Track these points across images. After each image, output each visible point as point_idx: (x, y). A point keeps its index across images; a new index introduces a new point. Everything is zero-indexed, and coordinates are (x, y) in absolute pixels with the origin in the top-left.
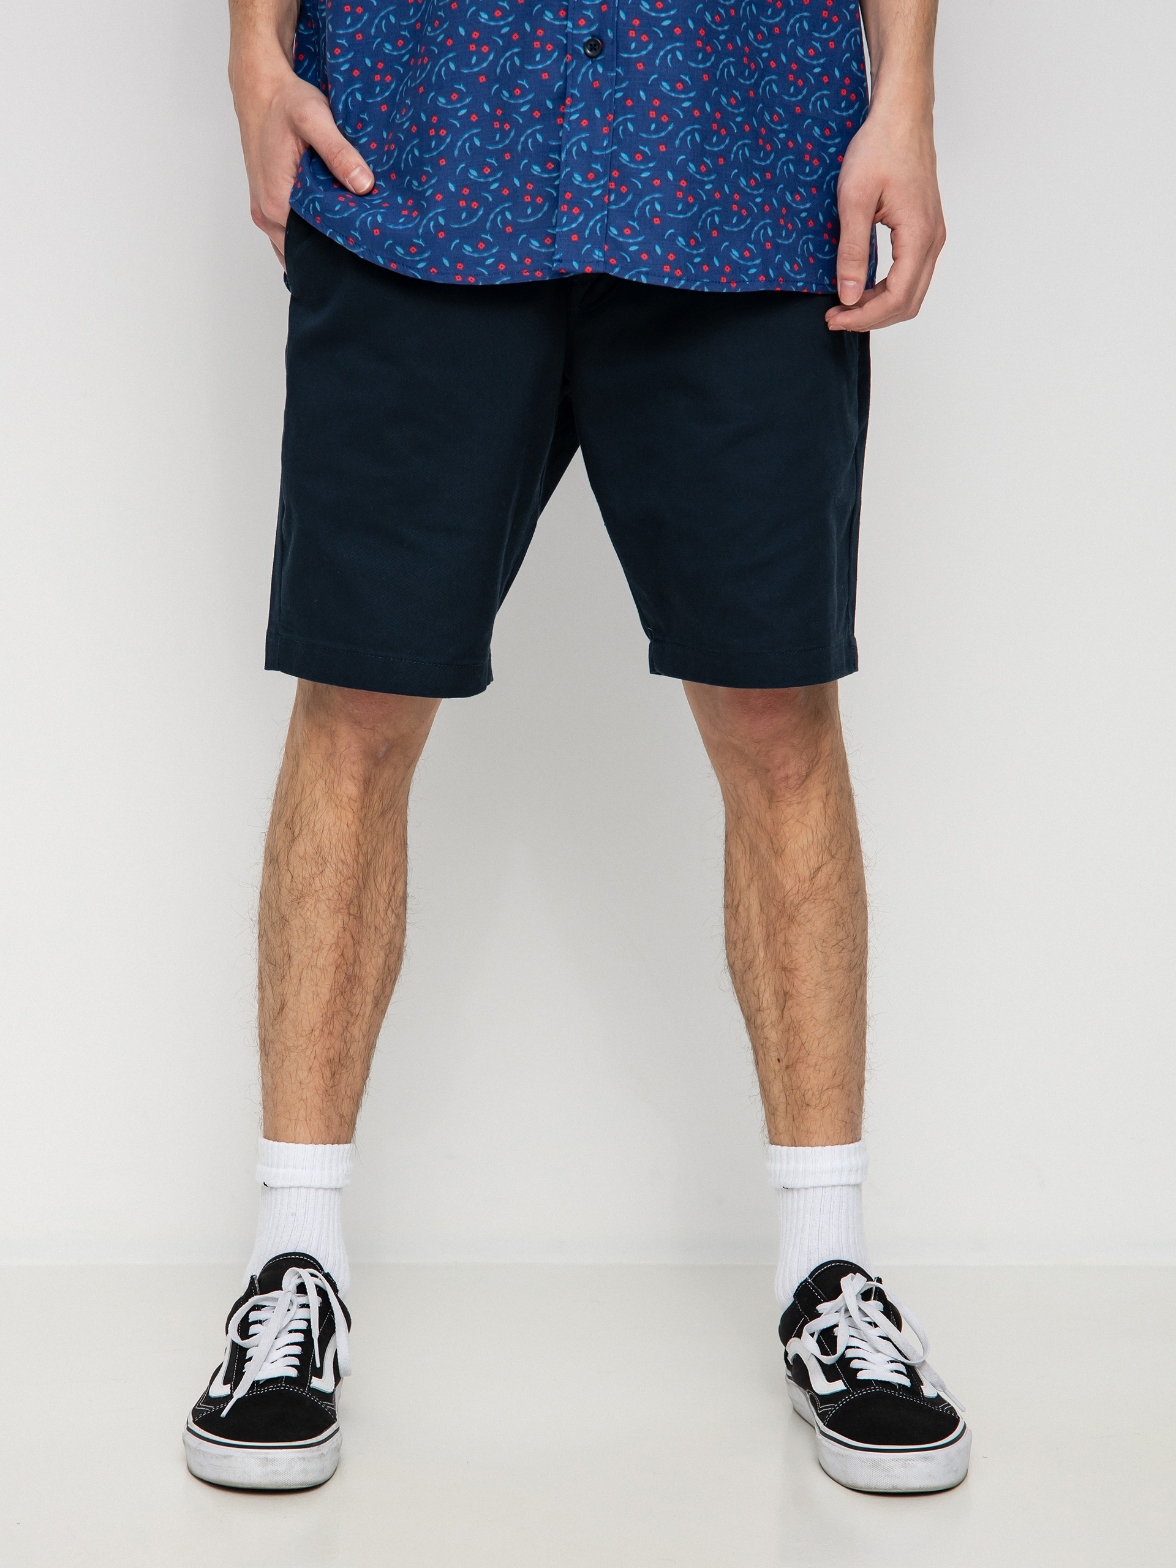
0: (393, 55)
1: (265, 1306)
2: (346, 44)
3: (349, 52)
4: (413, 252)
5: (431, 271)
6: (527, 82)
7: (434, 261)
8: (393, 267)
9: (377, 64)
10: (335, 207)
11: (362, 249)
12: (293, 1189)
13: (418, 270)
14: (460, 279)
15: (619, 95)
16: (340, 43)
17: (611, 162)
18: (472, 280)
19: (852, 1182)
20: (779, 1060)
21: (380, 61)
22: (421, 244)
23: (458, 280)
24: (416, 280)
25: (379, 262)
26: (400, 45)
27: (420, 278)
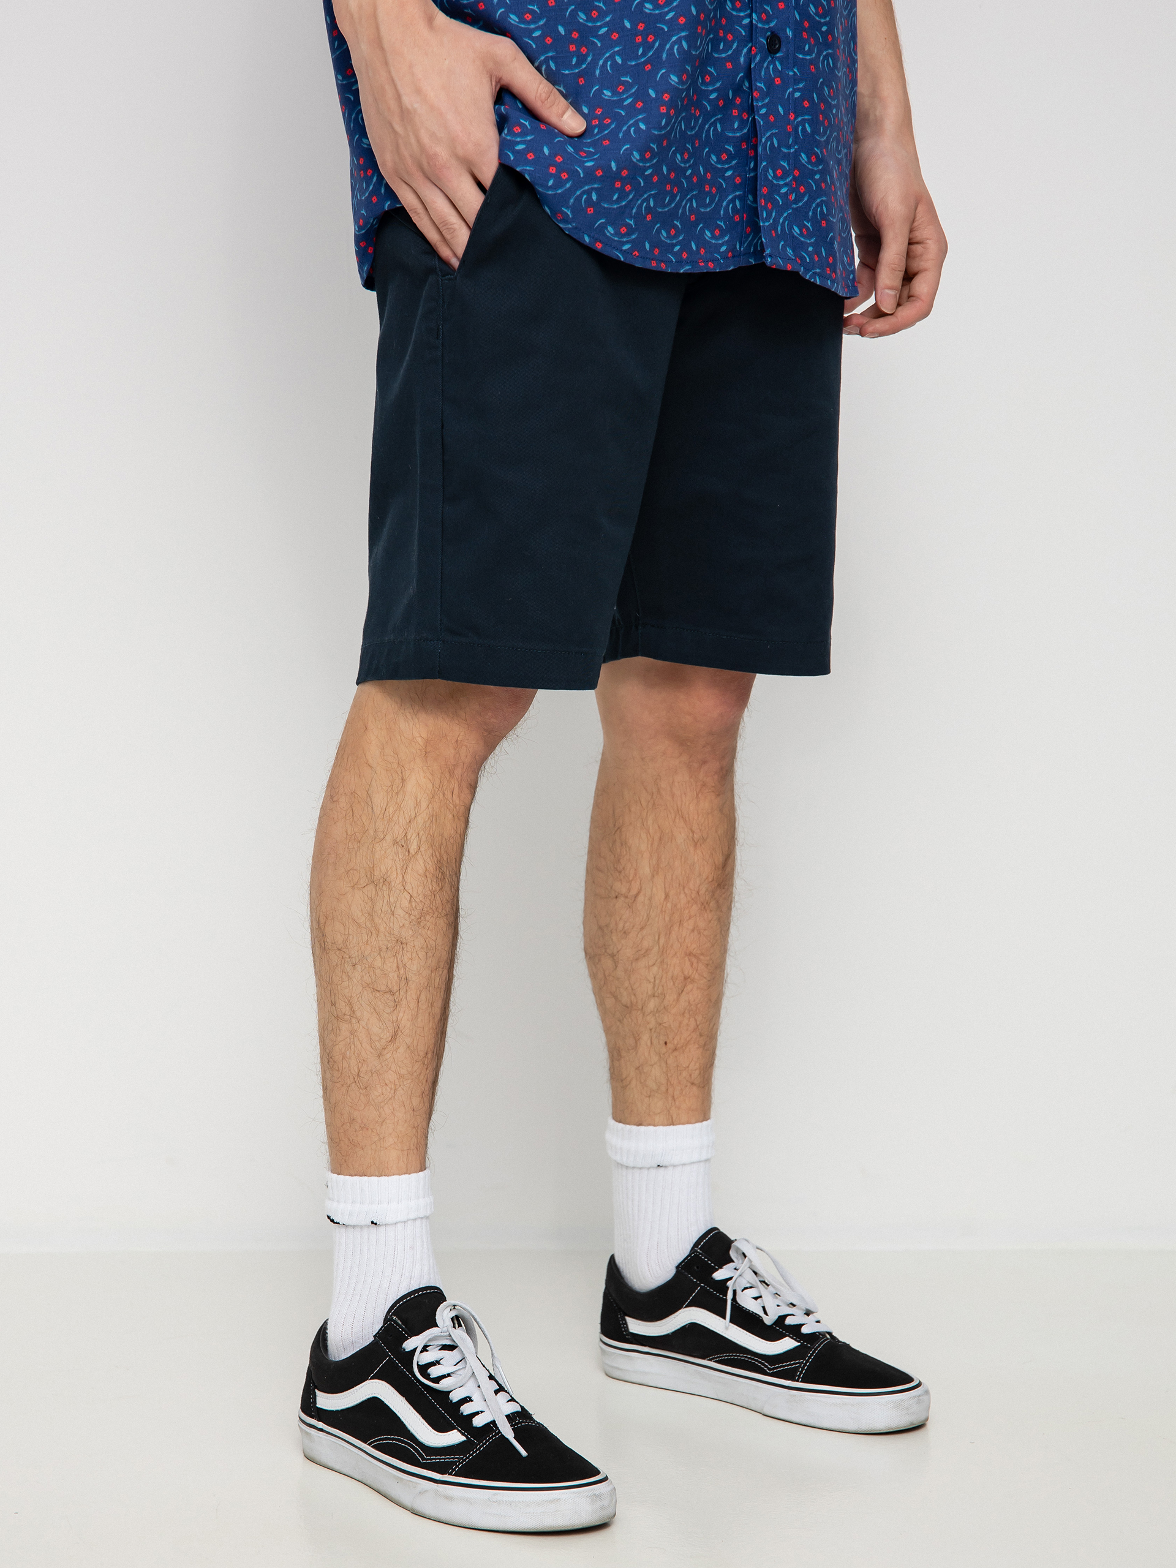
0: (588, 26)
1: (430, 1346)
2: (537, 10)
3: (540, 19)
4: (623, 232)
5: (634, 254)
6: (715, 70)
7: (637, 245)
8: (599, 246)
9: (571, 34)
10: (548, 182)
11: (570, 226)
12: (399, 1225)
13: (621, 251)
14: (655, 265)
15: (797, 95)
16: (531, 9)
17: (794, 160)
18: (663, 267)
19: (704, 1157)
20: (666, 1043)
21: (574, 30)
22: (632, 225)
23: (653, 265)
24: (620, 262)
25: (585, 241)
26: (595, 16)
27: (622, 259)
